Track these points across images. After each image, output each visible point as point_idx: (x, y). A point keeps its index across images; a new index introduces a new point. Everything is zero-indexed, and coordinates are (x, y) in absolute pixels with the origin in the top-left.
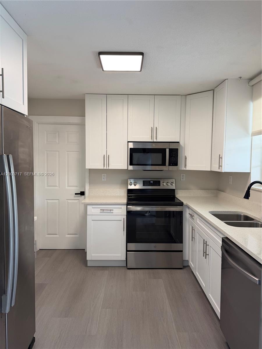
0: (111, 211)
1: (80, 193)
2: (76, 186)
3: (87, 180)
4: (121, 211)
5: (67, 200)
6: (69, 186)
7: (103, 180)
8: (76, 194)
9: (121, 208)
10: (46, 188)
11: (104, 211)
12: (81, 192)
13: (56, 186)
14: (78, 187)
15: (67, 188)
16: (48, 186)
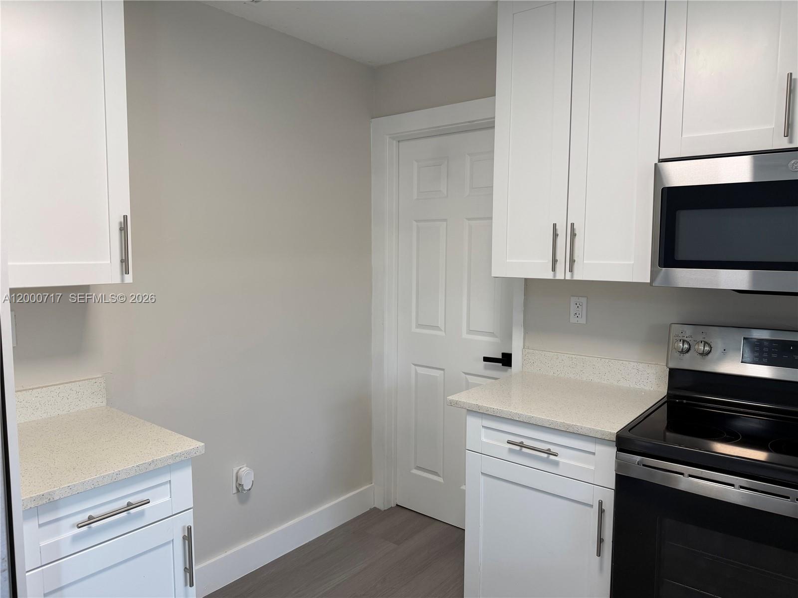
0: (552, 457)
1: (500, 357)
2: (492, 334)
3: (518, 317)
4: (592, 468)
5: (466, 373)
6: (470, 332)
7: (573, 320)
8: (486, 359)
9: (594, 454)
10: (414, 329)
11: (524, 450)
12: (503, 354)
13: (437, 328)
14: (497, 337)
15: (465, 335)
16: (419, 326)
